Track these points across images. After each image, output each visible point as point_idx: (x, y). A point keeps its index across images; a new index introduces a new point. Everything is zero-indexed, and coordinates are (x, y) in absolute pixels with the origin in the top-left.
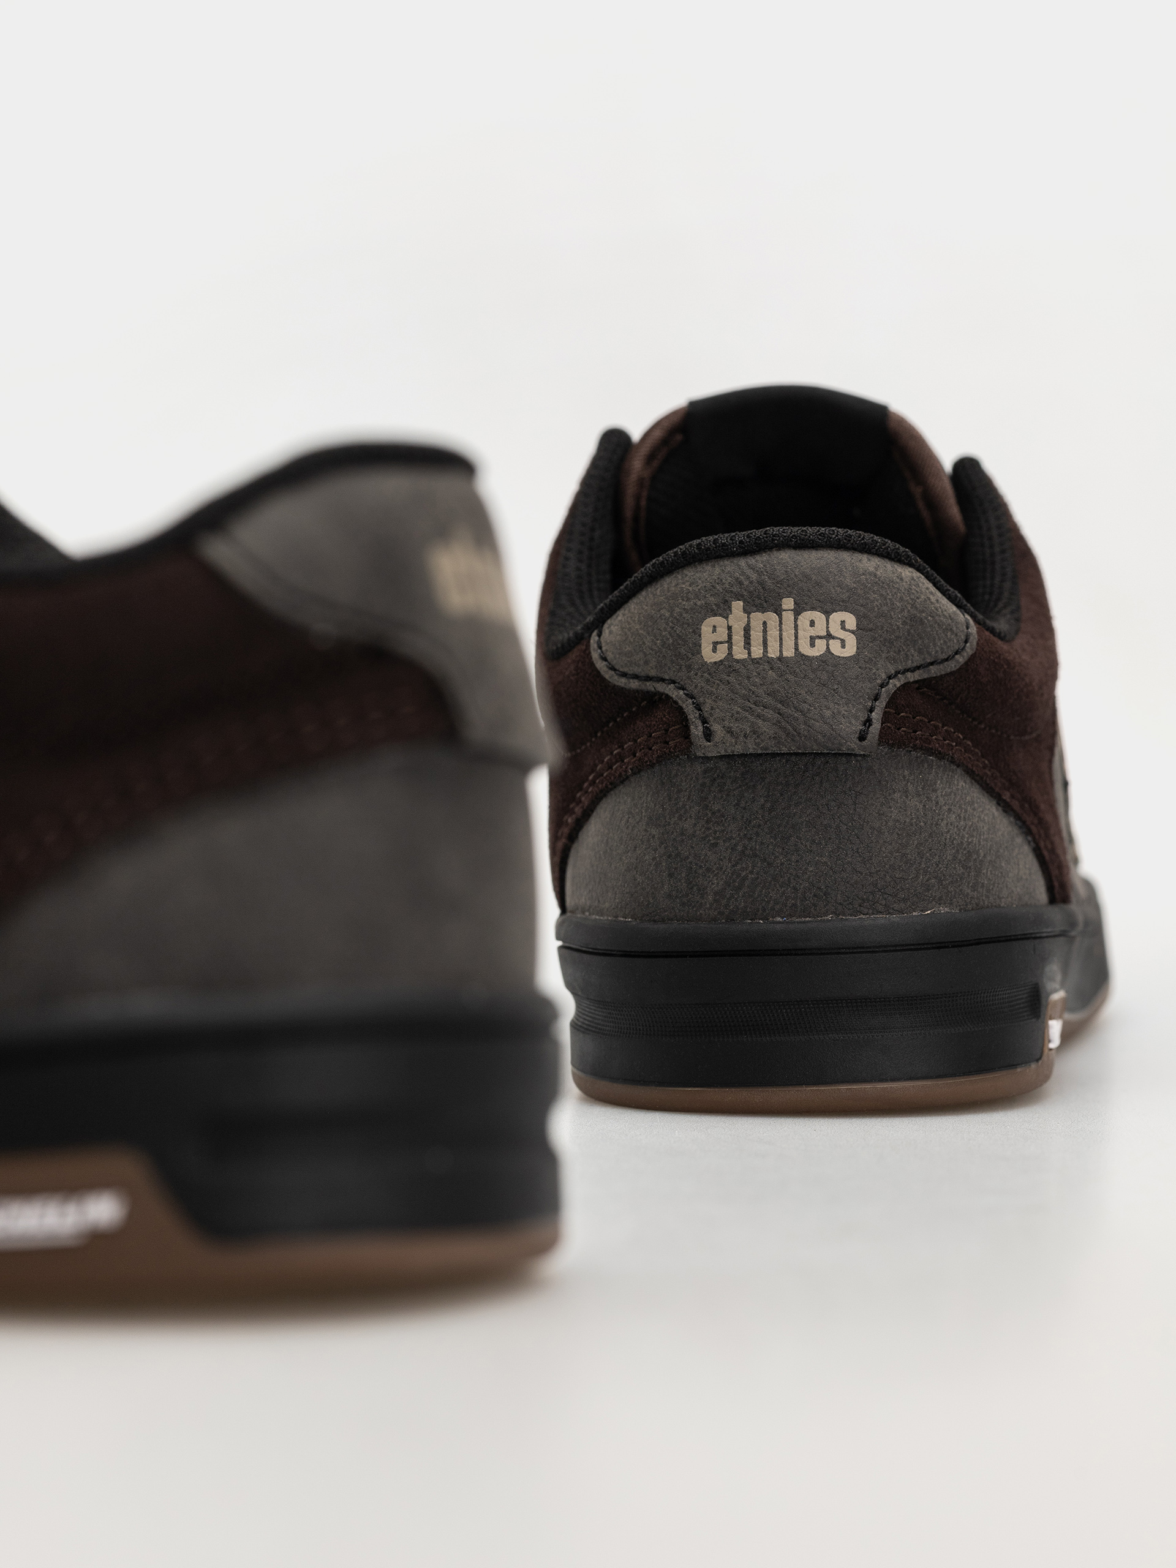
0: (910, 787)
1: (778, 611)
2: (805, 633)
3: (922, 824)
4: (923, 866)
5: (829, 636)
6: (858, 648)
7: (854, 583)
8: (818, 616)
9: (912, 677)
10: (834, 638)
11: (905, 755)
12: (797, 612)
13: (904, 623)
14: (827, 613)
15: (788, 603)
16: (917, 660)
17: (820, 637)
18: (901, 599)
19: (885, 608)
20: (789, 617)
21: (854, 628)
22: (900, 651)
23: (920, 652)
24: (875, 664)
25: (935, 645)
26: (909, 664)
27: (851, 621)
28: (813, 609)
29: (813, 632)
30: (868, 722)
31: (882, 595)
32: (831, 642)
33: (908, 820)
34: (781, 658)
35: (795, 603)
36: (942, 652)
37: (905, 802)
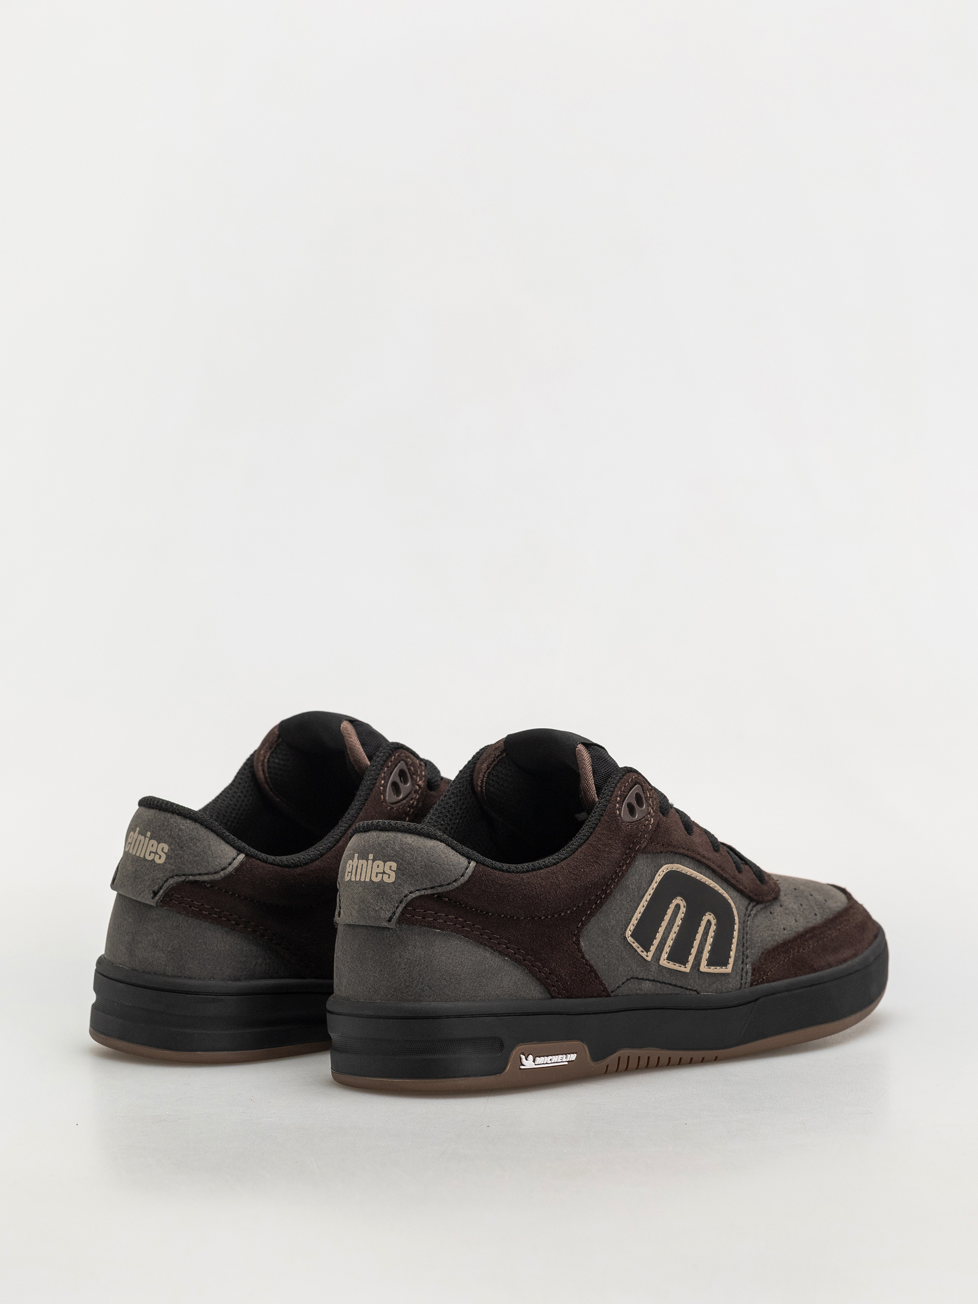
0: (418, 943)
1: (367, 860)
2: (375, 870)
3: (422, 961)
4: (421, 980)
5: (384, 873)
6: (396, 879)
7: (399, 848)
8: (381, 863)
9: (423, 892)
10: (386, 874)
11: (418, 928)
12: (374, 861)
13: (421, 868)
14: (385, 862)
15: (371, 856)
16: (429, 885)
17: (380, 873)
18: (422, 857)
19: (412, 861)
20: (370, 862)
21: (395, 869)
22: (418, 880)
23: (430, 881)
24: (403, 886)
25: (439, 878)
26: (424, 886)
27: (394, 865)
28: (379, 860)
29: (378, 871)
30: (394, 913)
31: (411, 854)
32: (384, 875)
33: (415, 959)
34: (364, 882)
35: (374, 857)
36: (444, 881)
37: (414, 951)
